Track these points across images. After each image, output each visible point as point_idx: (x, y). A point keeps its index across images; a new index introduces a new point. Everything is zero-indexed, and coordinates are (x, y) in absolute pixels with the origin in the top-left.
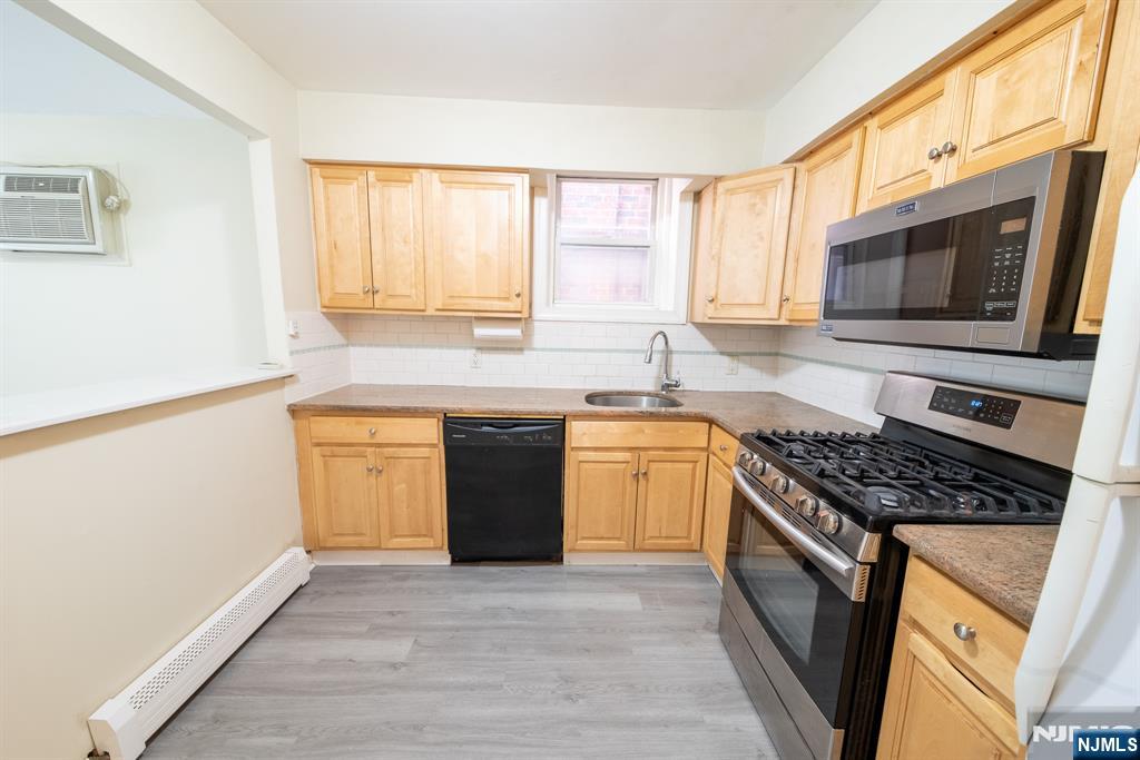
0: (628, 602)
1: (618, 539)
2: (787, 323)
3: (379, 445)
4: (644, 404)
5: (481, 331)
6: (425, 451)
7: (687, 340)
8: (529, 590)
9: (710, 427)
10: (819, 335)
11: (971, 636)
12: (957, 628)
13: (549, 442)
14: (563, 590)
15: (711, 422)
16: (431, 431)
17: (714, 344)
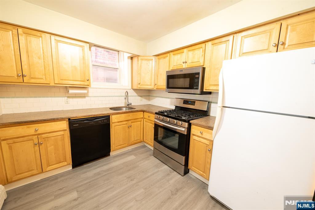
0: (132, 158)
1: (125, 144)
2: (156, 89)
3: (39, 134)
4: (124, 109)
5: (71, 91)
6: (62, 133)
7: (132, 93)
8: (105, 165)
9: (144, 113)
10: (166, 92)
11: (202, 133)
12: (200, 132)
13: (106, 122)
14: (114, 161)
15: (144, 111)
16: (64, 125)
17: (137, 94)
